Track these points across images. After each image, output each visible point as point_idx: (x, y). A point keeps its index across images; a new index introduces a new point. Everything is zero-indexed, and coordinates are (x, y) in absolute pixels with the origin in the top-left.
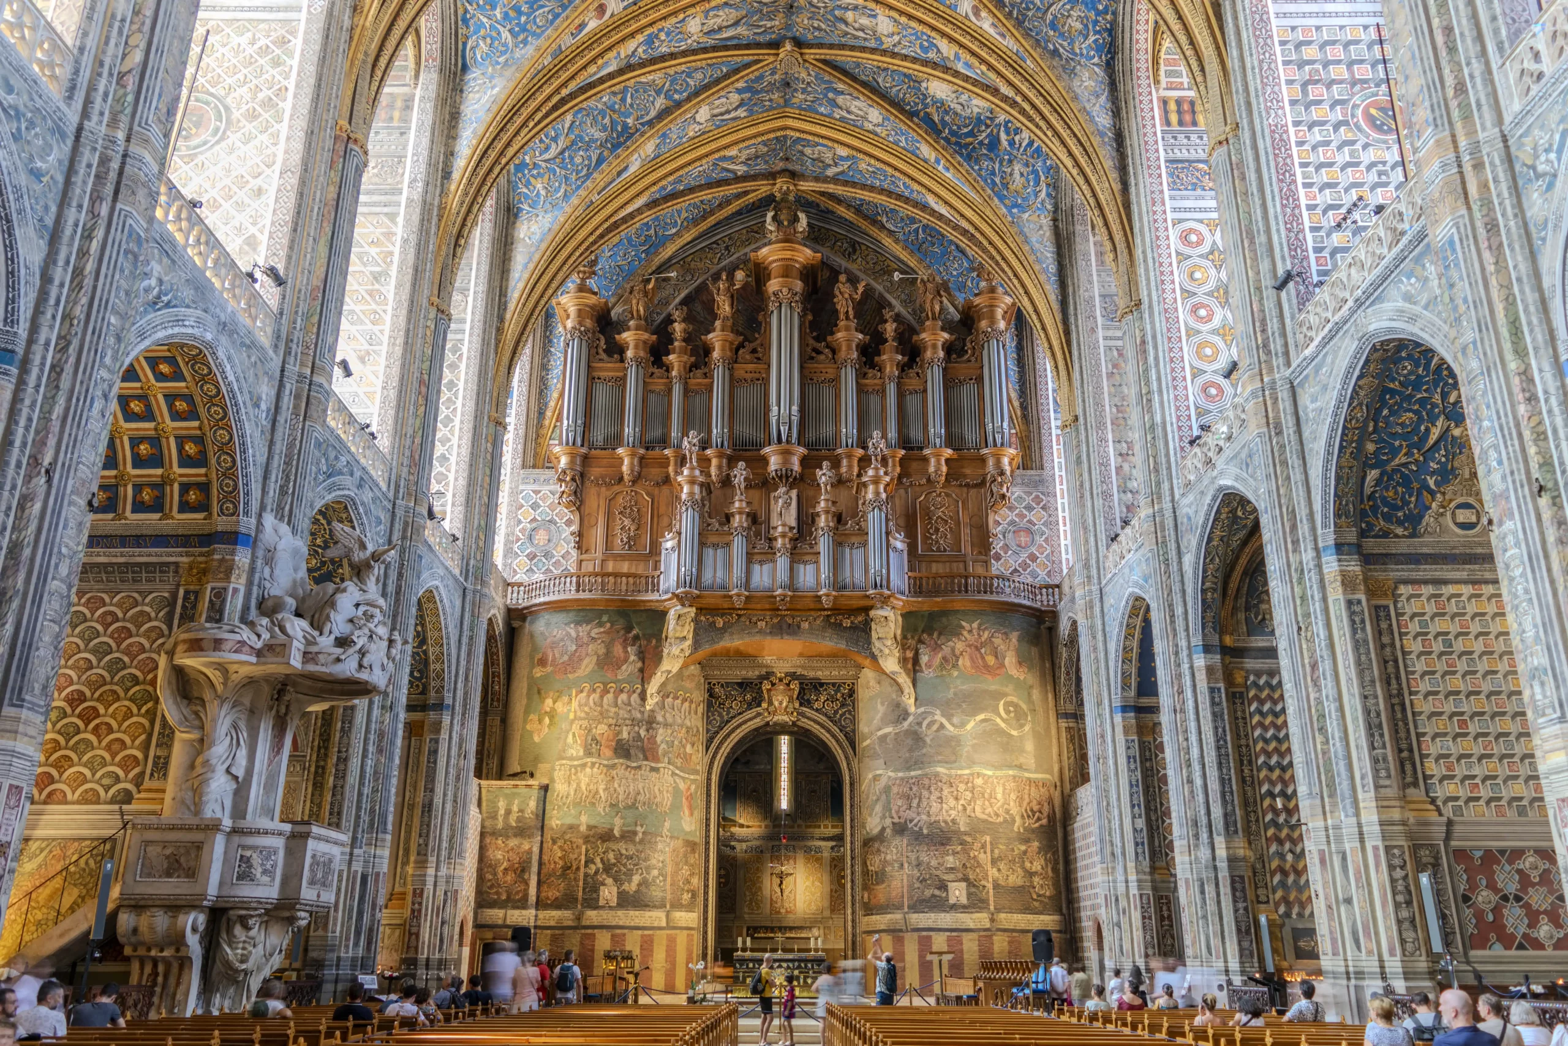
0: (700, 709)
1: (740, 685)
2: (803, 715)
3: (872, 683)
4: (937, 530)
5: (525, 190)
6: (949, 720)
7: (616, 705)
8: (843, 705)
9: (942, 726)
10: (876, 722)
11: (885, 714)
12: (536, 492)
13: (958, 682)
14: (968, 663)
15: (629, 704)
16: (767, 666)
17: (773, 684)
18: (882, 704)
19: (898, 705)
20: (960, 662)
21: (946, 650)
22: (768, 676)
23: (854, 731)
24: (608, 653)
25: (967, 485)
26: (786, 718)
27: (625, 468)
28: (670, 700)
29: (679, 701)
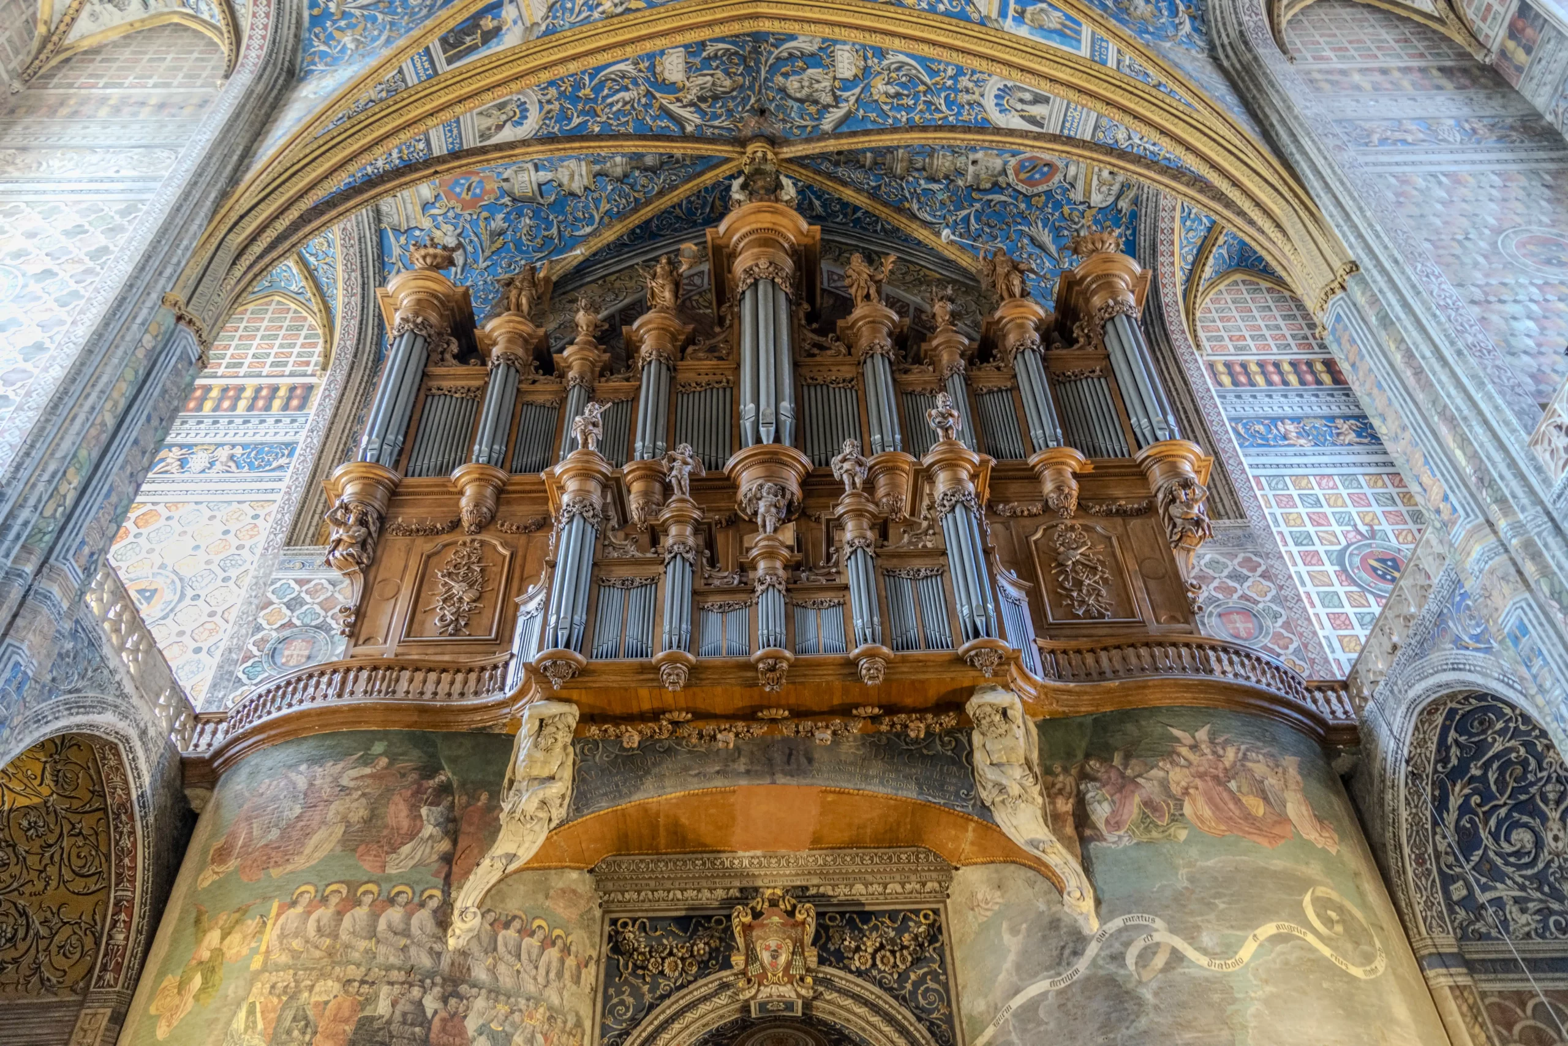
0: (589, 975)
1: (683, 922)
2: (827, 982)
3: (983, 892)
4: (1079, 584)
5: (323, 48)
6: (1192, 940)
7: (372, 934)
8: (917, 961)
9: (1177, 957)
10: (1005, 975)
11: (1024, 953)
12: (300, 582)
13: (1193, 852)
14: (1207, 812)
15: (406, 933)
16: (741, 875)
17: (757, 915)
18: (1014, 931)
19: (1054, 924)
20: (1187, 809)
21: (1149, 787)
22: (747, 894)
23: (949, 1019)
24: (372, 818)
25: (1122, 513)
26: (787, 991)
27: (465, 503)
28: (511, 933)
29: (534, 942)
